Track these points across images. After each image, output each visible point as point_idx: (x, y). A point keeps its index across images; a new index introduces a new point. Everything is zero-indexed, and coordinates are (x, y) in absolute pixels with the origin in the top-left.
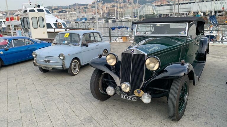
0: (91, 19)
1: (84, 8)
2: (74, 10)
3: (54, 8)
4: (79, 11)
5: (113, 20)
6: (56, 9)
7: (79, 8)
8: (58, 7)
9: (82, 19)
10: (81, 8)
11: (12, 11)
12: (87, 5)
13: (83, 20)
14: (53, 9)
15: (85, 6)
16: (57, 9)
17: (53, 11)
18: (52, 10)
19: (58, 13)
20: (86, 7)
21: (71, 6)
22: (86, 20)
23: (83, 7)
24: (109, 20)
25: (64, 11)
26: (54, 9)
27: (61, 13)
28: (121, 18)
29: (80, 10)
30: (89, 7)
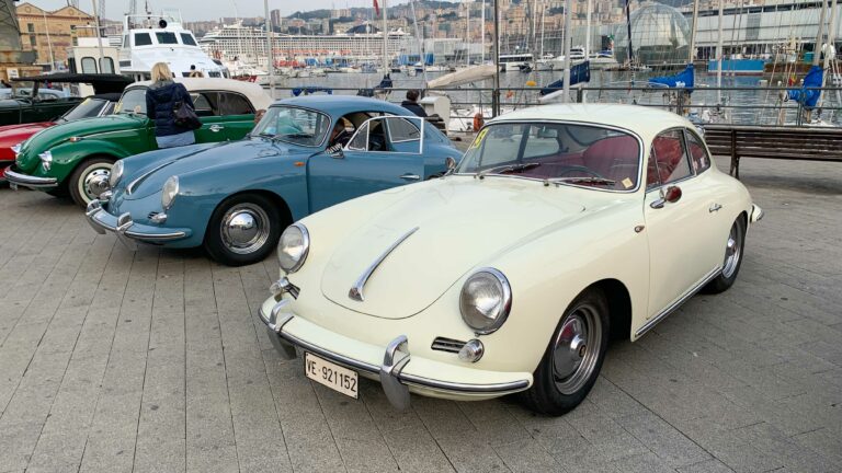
0: (448, 58)
1: (445, 16)
2: (406, 22)
3: (338, 17)
4: (425, 28)
5: (522, 63)
6: (343, 20)
7: (426, 18)
8: (354, 11)
9: (417, 58)
10: (433, 18)
11: (200, 23)
12: (457, 5)
13: (419, 64)
14: (333, 18)
15: (448, 11)
16: (350, 20)
17: (335, 25)
18: (332, 23)
19: (346, 35)
20: (453, 14)
21: (400, 7)
22: (430, 61)
23: (440, 12)
24: (509, 65)
25: (368, 29)
26: (336, 21)
27: (358, 35)
28: (551, 56)
29: (428, 25)
30: (461, 15)
